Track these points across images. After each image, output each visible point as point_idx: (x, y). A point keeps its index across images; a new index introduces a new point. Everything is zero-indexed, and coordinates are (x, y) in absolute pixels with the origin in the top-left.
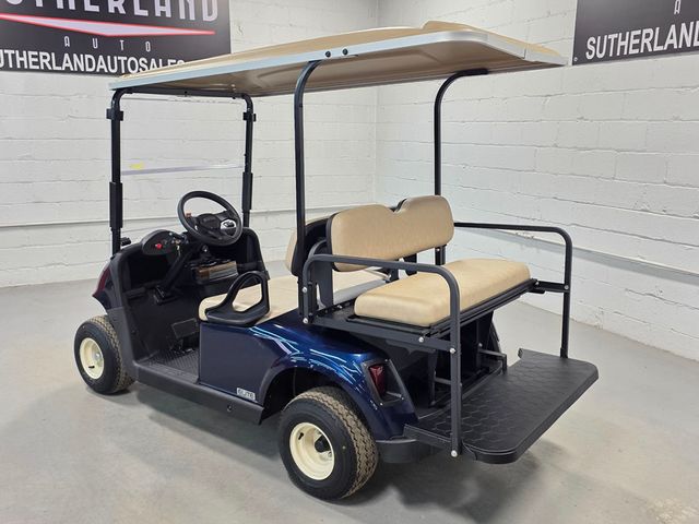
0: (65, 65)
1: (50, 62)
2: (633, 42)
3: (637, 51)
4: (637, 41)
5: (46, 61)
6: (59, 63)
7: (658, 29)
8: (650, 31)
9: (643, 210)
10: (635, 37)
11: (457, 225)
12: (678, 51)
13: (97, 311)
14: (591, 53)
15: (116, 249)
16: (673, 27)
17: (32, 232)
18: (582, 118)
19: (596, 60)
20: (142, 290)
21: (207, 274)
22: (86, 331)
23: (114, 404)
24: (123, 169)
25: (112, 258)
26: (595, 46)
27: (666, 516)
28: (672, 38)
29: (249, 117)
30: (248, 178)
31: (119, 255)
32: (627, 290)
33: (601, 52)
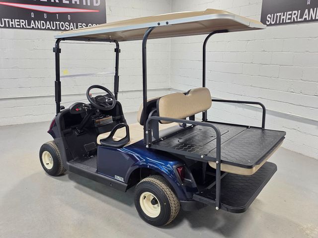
0: (32, 26)
1: (25, 24)
2: (288, 17)
3: (290, 21)
4: (290, 16)
5: (23, 24)
6: (29, 25)
7: (299, 11)
8: (296, 12)
9: (291, 92)
10: (289, 15)
11: (213, 100)
12: (309, 21)
13: (50, 139)
14: (268, 21)
15: (58, 111)
16: (307, 10)
17: (18, 101)
18: (264, 51)
19: (271, 25)
20: (70, 129)
21: (99, 122)
22: (44, 148)
23: (58, 181)
24: (61, 75)
25: (56, 116)
26: (271, 18)
27: (308, 232)
28: (306, 15)
29: (117, 51)
30: (117, 78)
31: (59, 114)
32: (283, 127)
33: (273, 21)
